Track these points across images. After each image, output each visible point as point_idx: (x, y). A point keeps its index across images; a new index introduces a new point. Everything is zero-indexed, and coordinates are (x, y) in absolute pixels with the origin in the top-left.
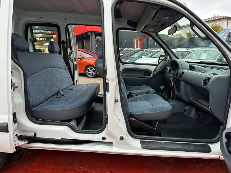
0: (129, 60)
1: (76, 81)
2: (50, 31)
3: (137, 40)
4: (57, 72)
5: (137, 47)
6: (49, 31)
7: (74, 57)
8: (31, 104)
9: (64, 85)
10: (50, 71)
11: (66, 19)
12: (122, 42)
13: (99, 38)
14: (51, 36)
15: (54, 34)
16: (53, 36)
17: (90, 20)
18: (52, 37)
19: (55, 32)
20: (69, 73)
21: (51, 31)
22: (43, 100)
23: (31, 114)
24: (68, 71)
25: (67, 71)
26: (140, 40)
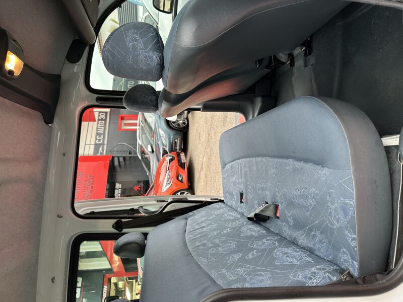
0: (160, 129)
1: (211, 199)
2: (103, 288)
3: (123, 125)
4: (197, 231)
5: (135, 125)
6: (103, 290)
7: (156, 203)
8: (335, 279)
9: (229, 215)
10: (197, 245)
11: (59, 216)
12: (127, 151)
13: (118, 193)
14: (113, 287)
15: (110, 280)
16: (114, 283)
17: (64, 154)
18: (116, 284)
19: (106, 279)
20: (195, 211)
21: (104, 286)
22: (298, 250)
23: (378, 276)
24: (190, 214)
25: (190, 216)
26: (122, 118)
